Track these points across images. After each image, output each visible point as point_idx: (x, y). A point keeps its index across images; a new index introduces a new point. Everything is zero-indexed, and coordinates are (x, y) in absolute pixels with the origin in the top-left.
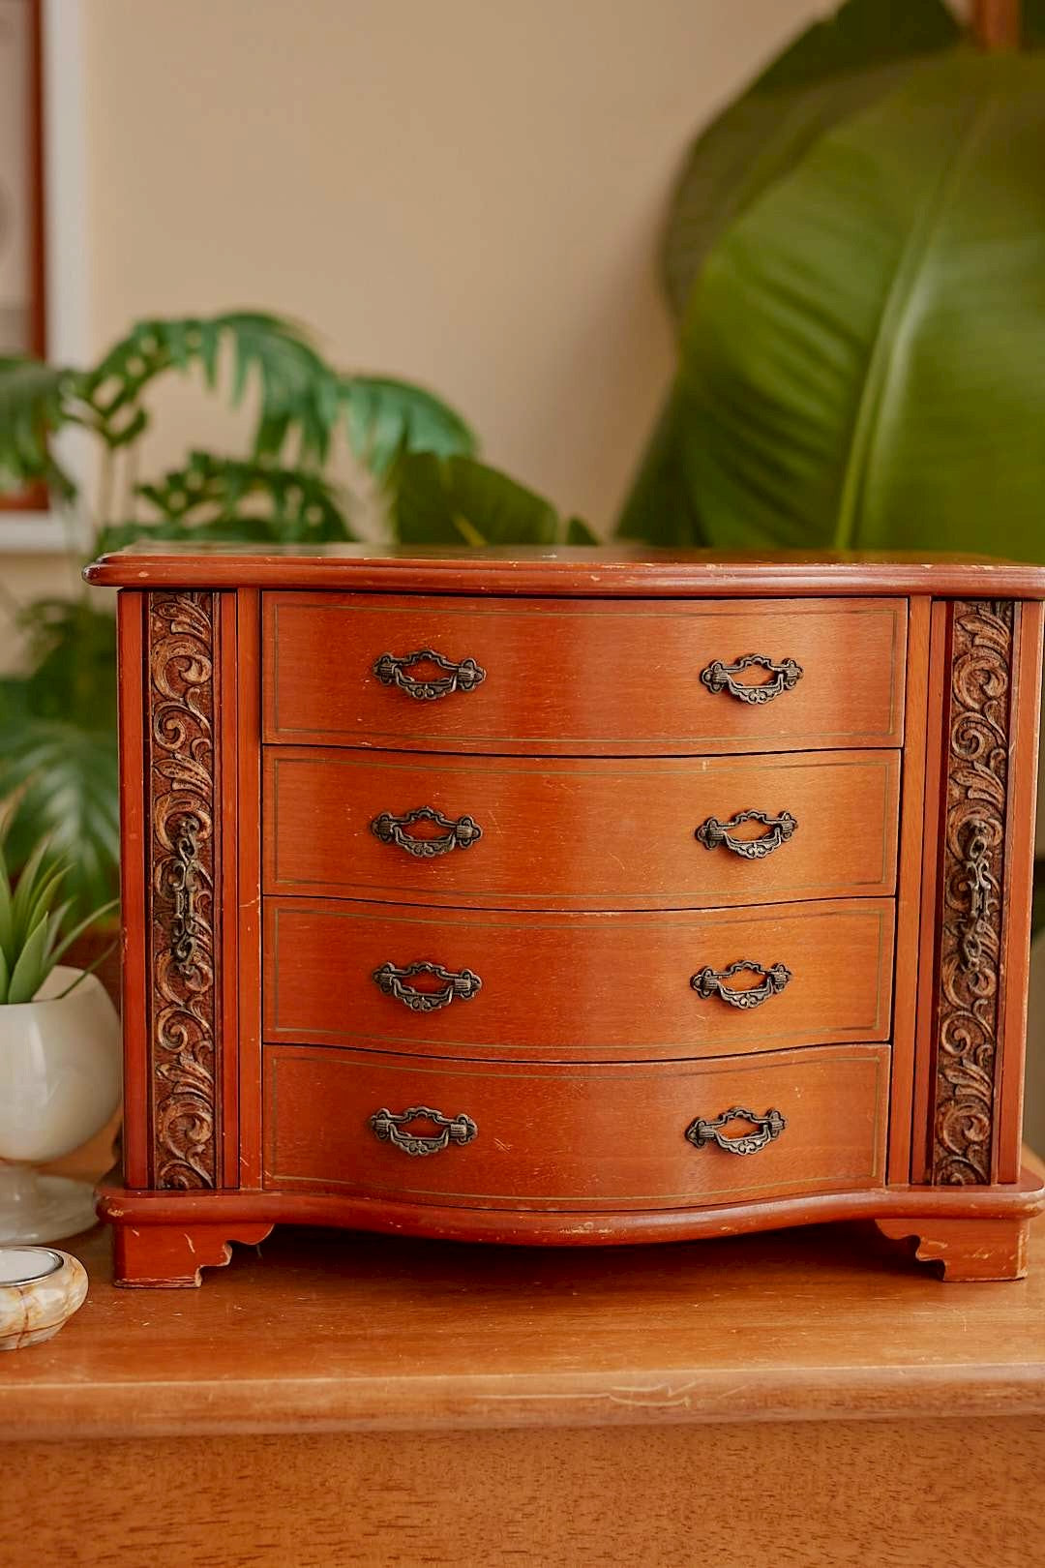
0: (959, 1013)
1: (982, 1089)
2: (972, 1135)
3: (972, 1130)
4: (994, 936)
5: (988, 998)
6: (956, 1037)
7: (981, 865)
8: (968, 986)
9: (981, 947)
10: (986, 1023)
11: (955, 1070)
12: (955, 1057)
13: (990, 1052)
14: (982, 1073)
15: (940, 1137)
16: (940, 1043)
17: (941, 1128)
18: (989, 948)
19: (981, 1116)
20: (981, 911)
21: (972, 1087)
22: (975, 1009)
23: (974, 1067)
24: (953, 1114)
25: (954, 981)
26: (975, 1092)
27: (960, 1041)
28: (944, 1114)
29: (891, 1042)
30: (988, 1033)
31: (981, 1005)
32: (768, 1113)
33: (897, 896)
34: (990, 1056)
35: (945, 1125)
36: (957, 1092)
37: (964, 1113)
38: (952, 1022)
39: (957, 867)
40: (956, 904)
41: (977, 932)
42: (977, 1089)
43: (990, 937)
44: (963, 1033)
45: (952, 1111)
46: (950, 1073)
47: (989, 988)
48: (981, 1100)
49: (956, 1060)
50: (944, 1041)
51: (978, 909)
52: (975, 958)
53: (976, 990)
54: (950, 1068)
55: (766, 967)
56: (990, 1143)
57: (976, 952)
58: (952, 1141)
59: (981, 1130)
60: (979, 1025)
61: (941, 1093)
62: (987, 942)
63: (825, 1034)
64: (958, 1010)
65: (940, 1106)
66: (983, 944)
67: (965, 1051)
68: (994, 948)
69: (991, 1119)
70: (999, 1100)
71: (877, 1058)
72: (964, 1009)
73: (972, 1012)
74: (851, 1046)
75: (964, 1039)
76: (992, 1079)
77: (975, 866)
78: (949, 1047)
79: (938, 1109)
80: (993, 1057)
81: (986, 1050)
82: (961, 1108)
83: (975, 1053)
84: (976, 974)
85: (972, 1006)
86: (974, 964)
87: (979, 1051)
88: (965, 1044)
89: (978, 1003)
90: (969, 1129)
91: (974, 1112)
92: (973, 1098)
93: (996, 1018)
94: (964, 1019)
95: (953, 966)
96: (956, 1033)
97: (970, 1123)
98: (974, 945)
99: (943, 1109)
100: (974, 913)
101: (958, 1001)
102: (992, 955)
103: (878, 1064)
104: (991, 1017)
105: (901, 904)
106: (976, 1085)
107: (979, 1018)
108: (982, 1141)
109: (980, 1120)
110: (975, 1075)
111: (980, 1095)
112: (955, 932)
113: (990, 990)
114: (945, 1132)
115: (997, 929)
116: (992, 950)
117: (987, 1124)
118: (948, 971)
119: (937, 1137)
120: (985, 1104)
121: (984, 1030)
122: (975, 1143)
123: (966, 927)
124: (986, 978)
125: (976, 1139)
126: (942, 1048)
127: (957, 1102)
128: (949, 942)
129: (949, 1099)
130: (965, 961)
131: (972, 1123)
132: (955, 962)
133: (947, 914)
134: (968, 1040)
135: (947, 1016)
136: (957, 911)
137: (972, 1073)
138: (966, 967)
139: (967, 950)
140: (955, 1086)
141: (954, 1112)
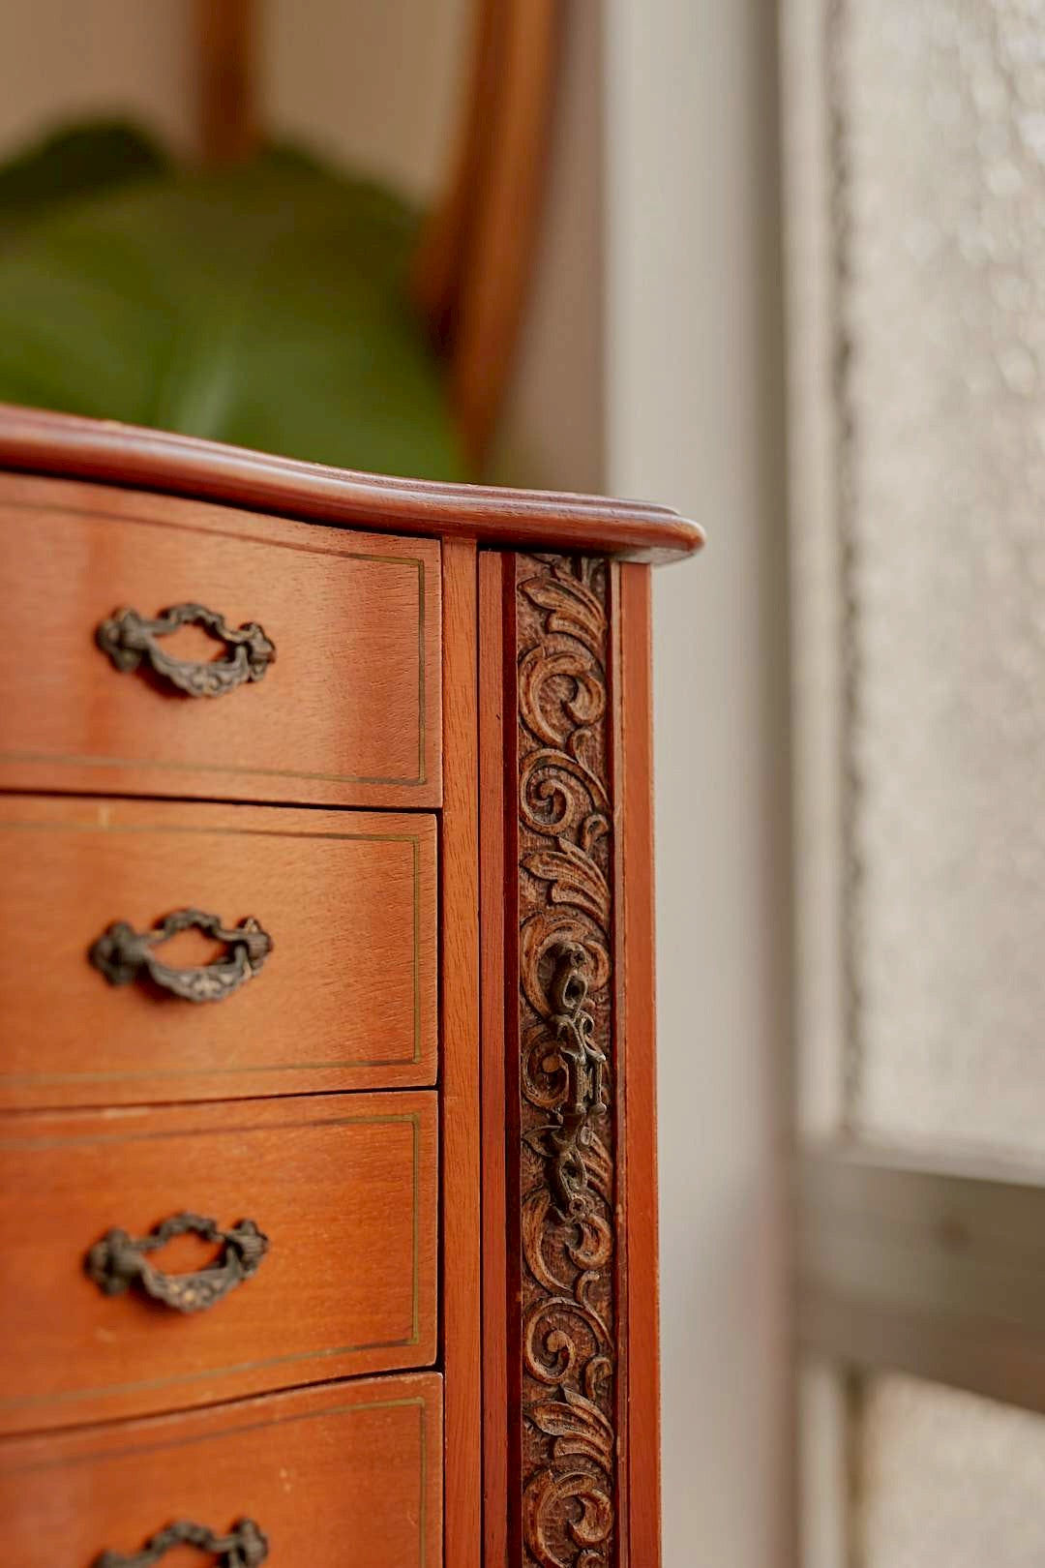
0: (555, 1300)
1: (597, 1441)
2: (585, 1531)
3: (584, 1522)
4: (604, 1154)
5: (599, 1269)
6: (552, 1349)
7: (583, 1021)
8: (566, 1249)
9: (587, 1176)
10: (598, 1312)
11: (552, 1411)
12: (550, 1386)
13: (606, 1371)
14: (596, 1411)
15: (532, 1543)
16: (526, 1358)
17: (533, 1525)
18: (597, 1176)
19: (598, 1494)
20: (591, 1102)
21: (582, 1439)
22: (580, 1291)
23: (583, 1401)
24: (552, 1495)
25: (543, 1242)
26: (586, 1449)
27: (556, 1355)
28: (536, 1497)
29: (439, 1366)
30: (602, 1332)
31: (589, 1282)
32: (236, 1528)
33: (440, 1086)
34: (607, 1378)
35: (539, 1517)
36: (558, 1453)
37: (569, 1490)
38: (542, 1318)
39: (541, 1029)
40: (539, 1097)
41: (580, 1146)
42: (589, 1443)
43: (599, 1156)
44: (563, 1337)
45: (551, 1489)
46: (542, 1417)
47: (601, 1249)
48: (597, 1463)
49: (552, 1390)
50: (531, 1356)
51: (587, 1098)
52: (576, 1191)
53: (580, 1255)
54: (544, 1406)
55: (224, 1229)
56: (615, 1544)
57: (580, 1183)
58: (550, 1547)
59: (598, 1521)
60: (586, 1320)
61: (531, 1456)
62: (593, 1165)
63: (327, 1358)
64: (551, 1295)
65: (529, 1479)
66: (589, 1169)
67: (567, 1371)
68: (605, 1176)
69: (614, 1498)
70: (624, 1459)
71: (419, 1400)
72: (561, 1292)
73: (575, 1297)
74: (371, 1380)
75: (565, 1348)
76: (613, 1421)
77: (572, 1023)
78: (539, 1368)
79: (525, 1488)
80: (613, 1378)
81: (601, 1365)
82: (565, 1482)
83: (583, 1374)
84: (578, 1227)
85: (575, 1285)
86: (578, 1206)
87: (590, 1369)
88: (566, 1359)
89: (584, 1279)
90: (579, 1521)
91: (585, 1487)
92: (582, 1462)
93: (614, 1305)
94: (562, 1311)
95: (539, 1214)
96: (551, 1340)
97: (579, 1510)
98: (574, 1170)
99: (533, 1488)
100: (581, 1106)
101: (551, 1278)
102: (602, 1187)
103: (422, 1410)
104: (605, 1304)
105: (448, 1102)
106: (587, 1435)
107: (589, 1308)
108: (602, 1541)
109: (595, 1500)
110: (585, 1417)
111: (594, 1453)
112: (539, 1149)
113: (602, 1255)
114: (540, 1530)
115: (608, 1141)
116: (602, 1180)
117: (608, 1507)
118: (531, 1222)
119: (527, 1545)
120: (603, 1469)
121: (595, 1330)
122: (591, 1546)
123: (561, 1135)
124: (595, 1231)
125: (592, 1538)
126: (529, 1371)
127: (557, 1472)
128: (531, 1170)
129: (541, 1468)
130: (560, 1200)
131: (583, 1507)
132: (544, 1205)
133: (525, 1114)
134: (572, 1350)
135: (534, 1307)
136: (542, 1110)
137: (579, 1412)
138: (566, 1211)
139: (564, 1180)
140: (553, 1439)
141: (555, 1491)
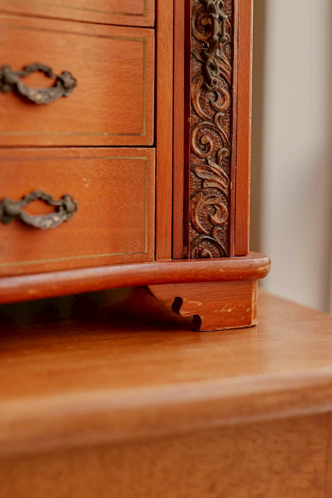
0: (205, 123)
1: (222, 183)
2: (216, 219)
3: (216, 215)
4: (228, 63)
5: (225, 112)
6: (203, 142)
7: (219, 2)
8: (210, 102)
9: (219, 71)
10: (224, 130)
11: (203, 169)
12: (202, 158)
13: (227, 155)
14: (222, 170)
15: (193, 221)
16: (192, 146)
17: (194, 215)
18: (225, 72)
19: (222, 204)
20: (220, 36)
21: (216, 181)
22: (216, 120)
23: (216, 166)
24: (202, 203)
25: (200, 98)
26: (216, 185)
27: (205, 145)
28: (196, 203)
29: (155, 146)
30: (225, 138)
31: (220, 116)
32: (63, 198)
33: (155, 27)
34: (227, 158)
35: (197, 211)
36: (205, 185)
37: (210, 202)
38: (199, 130)
39: (200, 6)
40: (199, 36)
41: (216, 56)
42: (219, 183)
43: (225, 63)
44: (208, 139)
45: (201, 200)
46: (199, 171)
47: (226, 103)
48: (222, 192)
49: (203, 160)
50: (194, 145)
51: (219, 34)
52: (214, 76)
53: (216, 104)
54: (199, 166)
55: (57, 72)
56: (229, 226)
57: (217, 73)
58: (202, 224)
59: (222, 215)
60: (218, 132)
61: (193, 187)
62: (223, 67)
63: (105, 138)
64: (203, 120)
65: (192, 196)
66: (221, 69)
67: (209, 153)
68: (228, 72)
69: (229, 206)
70: (234, 191)
71: (145, 158)
72: (208, 120)
73: (214, 122)
74: (124, 148)
75: (209, 143)
76: (229, 175)
77: (214, 3)
78: (197, 150)
79: (191, 199)
80: (230, 158)
81: (224, 152)
82: (208, 199)
83: (217, 155)
84: (215, 93)
85: (214, 117)
86: (215, 82)
87: (220, 153)
88: (209, 148)
89: (218, 115)
90: (214, 215)
91: (217, 201)
92: (215, 191)
93: (231, 127)
94: (208, 128)
95: (199, 85)
96: (203, 139)
97: (214, 210)
98: (214, 68)
99: (194, 199)
100: (216, 37)
101: (203, 113)
102: (227, 77)
103: (145, 162)
104: (227, 127)
105: (160, 34)
106: (218, 180)
107: (220, 127)
108: (223, 223)
109: (221, 207)
110: (217, 172)
111: (221, 188)
112: (199, 57)
113: (227, 104)
114: (197, 217)
115: (230, 58)
116: (226, 74)
117: (226, 210)
118: (195, 89)
119: (191, 222)
120: (225, 195)
121: (222, 137)
122: (218, 225)
123: (208, 52)
124: (223, 95)
125: (219, 222)
126: (193, 151)
127: (205, 194)
128: (196, 67)
129: (198, 192)
130: (207, 80)
131: (216, 209)
132: (201, 82)
133: (193, 42)
134: (211, 144)
135: (196, 125)
136: (200, 41)
137: (215, 171)
138: (209, 84)
139: (209, 72)
140: (203, 180)
141: (203, 201)
